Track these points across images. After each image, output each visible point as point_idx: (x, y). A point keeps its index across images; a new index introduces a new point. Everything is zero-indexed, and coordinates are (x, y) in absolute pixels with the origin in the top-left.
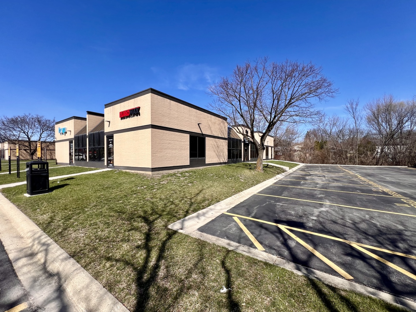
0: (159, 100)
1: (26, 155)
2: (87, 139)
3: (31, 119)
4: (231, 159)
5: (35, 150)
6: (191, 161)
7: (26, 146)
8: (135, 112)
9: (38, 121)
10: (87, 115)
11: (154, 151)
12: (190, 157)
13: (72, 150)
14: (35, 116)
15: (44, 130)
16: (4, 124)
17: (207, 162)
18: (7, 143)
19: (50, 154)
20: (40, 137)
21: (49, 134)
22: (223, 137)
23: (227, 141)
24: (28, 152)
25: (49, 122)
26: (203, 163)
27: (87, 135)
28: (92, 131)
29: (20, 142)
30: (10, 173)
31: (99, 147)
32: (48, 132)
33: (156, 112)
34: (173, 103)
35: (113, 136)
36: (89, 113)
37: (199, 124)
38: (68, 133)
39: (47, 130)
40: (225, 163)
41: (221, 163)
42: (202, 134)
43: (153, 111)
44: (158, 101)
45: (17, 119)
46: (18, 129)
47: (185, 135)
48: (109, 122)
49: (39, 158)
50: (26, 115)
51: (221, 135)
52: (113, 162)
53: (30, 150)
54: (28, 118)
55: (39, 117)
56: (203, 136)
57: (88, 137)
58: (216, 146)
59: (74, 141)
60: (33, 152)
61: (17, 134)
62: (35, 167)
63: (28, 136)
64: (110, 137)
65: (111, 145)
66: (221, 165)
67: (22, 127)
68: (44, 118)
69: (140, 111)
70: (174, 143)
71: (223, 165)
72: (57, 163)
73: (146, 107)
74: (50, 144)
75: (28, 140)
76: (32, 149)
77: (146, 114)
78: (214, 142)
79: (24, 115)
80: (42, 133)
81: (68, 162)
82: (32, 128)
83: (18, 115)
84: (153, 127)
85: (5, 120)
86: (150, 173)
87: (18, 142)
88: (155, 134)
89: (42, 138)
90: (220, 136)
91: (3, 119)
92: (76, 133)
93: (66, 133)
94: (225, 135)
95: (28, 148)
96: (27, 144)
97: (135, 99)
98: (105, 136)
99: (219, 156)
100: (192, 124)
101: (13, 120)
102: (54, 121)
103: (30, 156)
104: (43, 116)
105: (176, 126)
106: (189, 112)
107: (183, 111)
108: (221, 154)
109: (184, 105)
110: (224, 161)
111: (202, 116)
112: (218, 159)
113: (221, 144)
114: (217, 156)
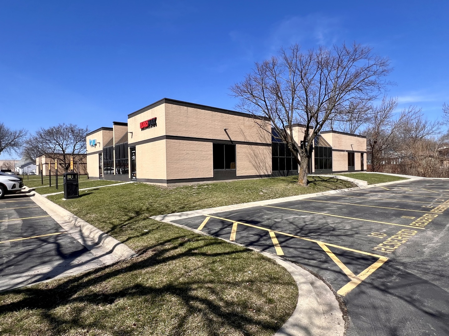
0: (174, 109)
1: (62, 170)
2: (114, 151)
3: (65, 129)
4: (278, 171)
5: (69, 164)
6: (215, 173)
7: (61, 160)
8: (152, 123)
9: (72, 131)
10: (114, 126)
11: (169, 162)
12: (214, 168)
13: (102, 163)
14: (69, 126)
15: (77, 141)
16: (41, 136)
17: (238, 174)
18: (44, 156)
19: (84, 169)
20: (74, 150)
21: (82, 145)
22: (264, 142)
23: (271, 147)
24: (62, 167)
25: (82, 132)
26: (233, 175)
27: (114, 147)
28: (118, 143)
29: (56, 155)
30: (50, 186)
31: (124, 159)
32: (81, 143)
33: (171, 122)
34: (190, 109)
35: (135, 148)
36: (116, 123)
37: (225, 130)
38: (98, 144)
39: (80, 141)
40: (268, 176)
41: (261, 176)
42: (232, 141)
43: (167, 122)
44: (172, 111)
45: (52, 130)
46: (54, 141)
47: (207, 144)
48: (132, 133)
49: (72, 170)
50: (61, 125)
51: (261, 140)
52: (136, 175)
53: (64, 164)
54: (63, 128)
55: (72, 126)
56: (232, 143)
57: (114, 149)
58: (253, 154)
59: (102, 153)
60: (68, 166)
61: (53, 147)
62: (69, 177)
63: (63, 149)
64: (133, 149)
65: (133, 157)
66: (260, 178)
67: (57, 139)
68: (77, 128)
69: (156, 122)
70: (192, 153)
71: (264, 178)
72: (88, 178)
73: (161, 117)
74: (83, 157)
75: (62, 153)
76: (66, 163)
77: (161, 125)
78: (250, 150)
79: (59, 125)
80: (76, 144)
81: (98, 176)
82: (66, 140)
83: (53, 126)
84: (168, 137)
85: (42, 132)
86: (165, 185)
87: (54, 156)
88: (170, 144)
89: (75, 150)
90: (259, 141)
91: (41, 131)
92: (105, 145)
93: (96, 145)
94: (267, 140)
95: (63, 161)
96: (62, 157)
97: (152, 109)
98: (129, 148)
99: (257, 167)
100: (216, 130)
101: (49, 131)
102: (87, 130)
103: (65, 171)
104: (76, 125)
105: (194, 134)
106: (211, 117)
107: (204, 117)
108: (261, 165)
109: (205, 110)
110: (266, 174)
111: (230, 120)
112: (256, 171)
113: (261, 152)
114: (253, 168)
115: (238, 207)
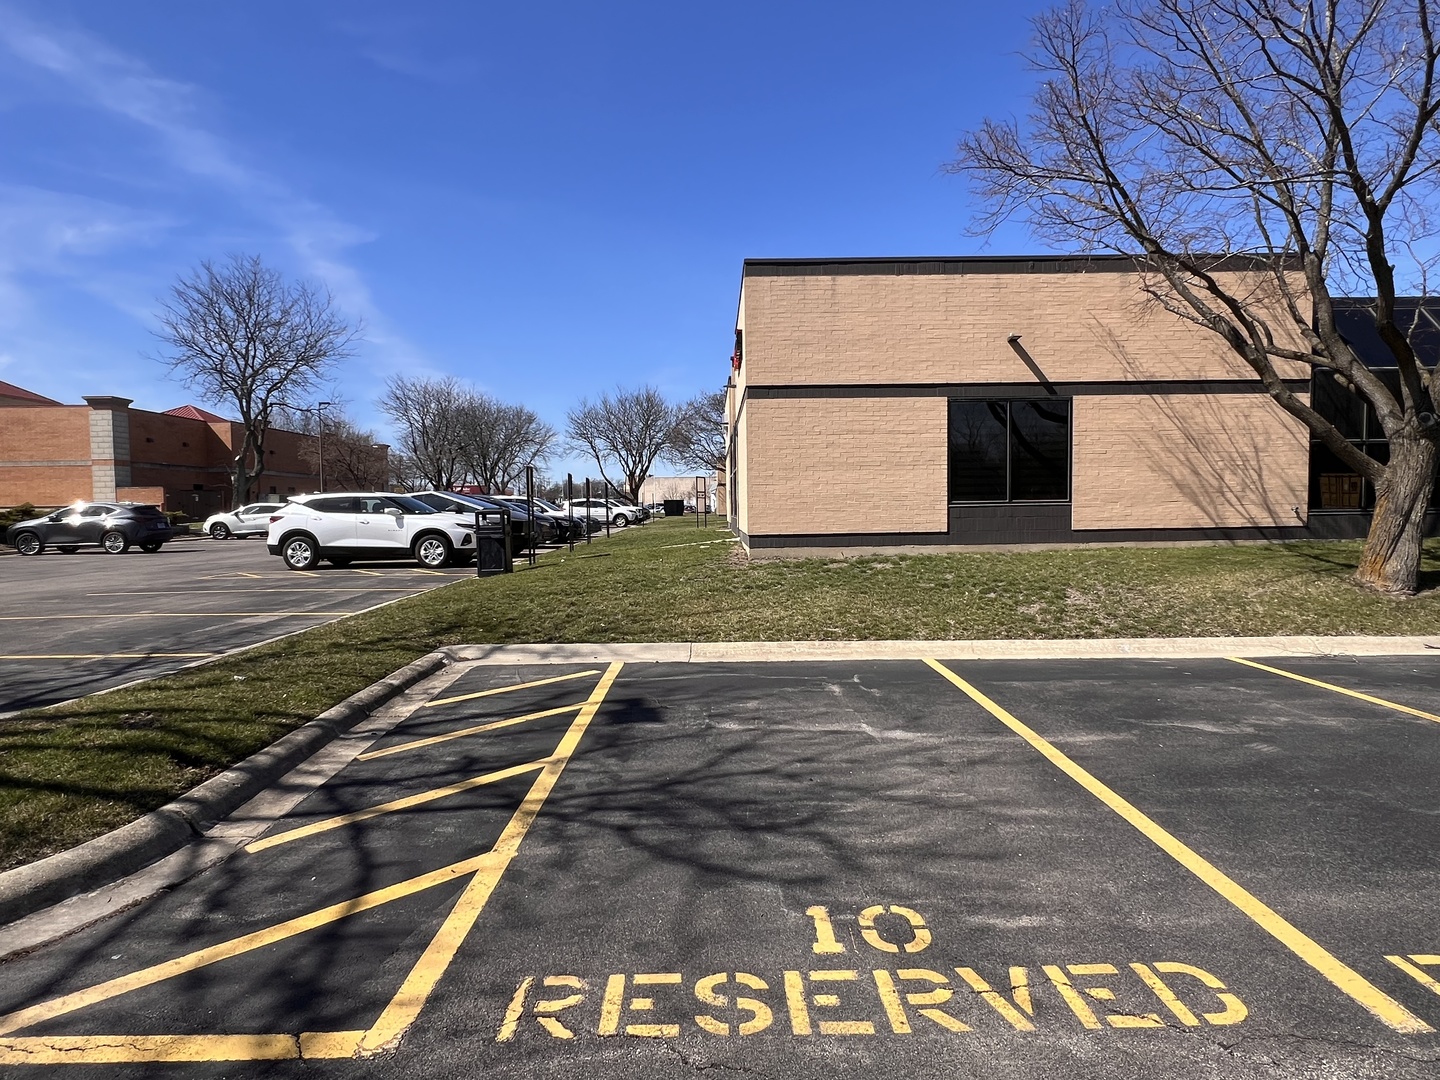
0: (779, 293)
4: (1336, 512)
6: (955, 515)
11: (757, 477)
12: (953, 496)
17: (1086, 519)
23: (1304, 397)
26: (1060, 528)
33: (767, 340)
34: (847, 282)
37: (1013, 341)
40: (1282, 532)
42: (1049, 386)
43: (754, 339)
44: (775, 298)
47: (918, 405)
56: (1052, 392)
58: (1177, 435)
70: (852, 441)
84: (754, 392)
86: (748, 552)
88: (763, 416)
99: (1200, 493)
100: (965, 346)
105: (863, 371)
106: (943, 299)
107: (909, 304)
108: (1231, 483)
109: (914, 273)
110: (1266, 521)
111: (1038, 297)
112: (1195, 509)
113: (1230, 422)
114: (1177, 495)
115: (811, 654)
